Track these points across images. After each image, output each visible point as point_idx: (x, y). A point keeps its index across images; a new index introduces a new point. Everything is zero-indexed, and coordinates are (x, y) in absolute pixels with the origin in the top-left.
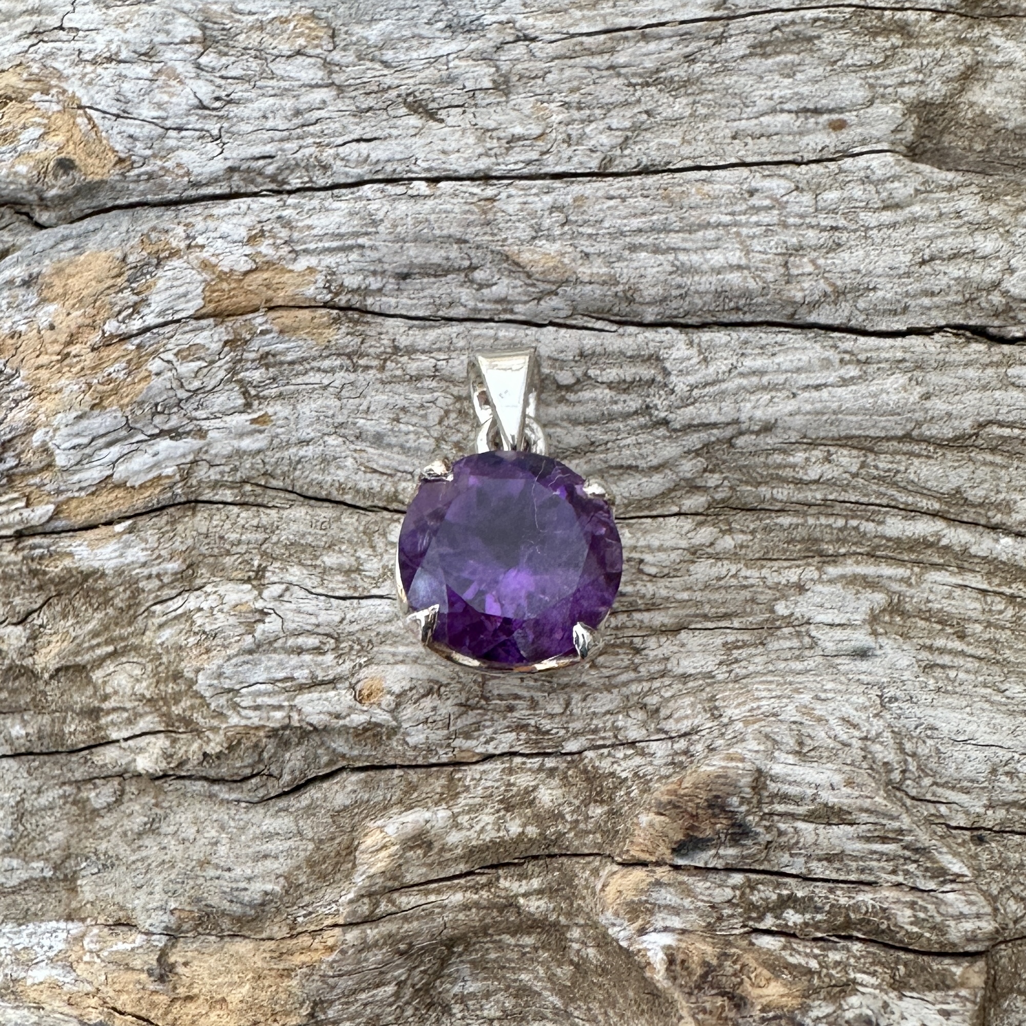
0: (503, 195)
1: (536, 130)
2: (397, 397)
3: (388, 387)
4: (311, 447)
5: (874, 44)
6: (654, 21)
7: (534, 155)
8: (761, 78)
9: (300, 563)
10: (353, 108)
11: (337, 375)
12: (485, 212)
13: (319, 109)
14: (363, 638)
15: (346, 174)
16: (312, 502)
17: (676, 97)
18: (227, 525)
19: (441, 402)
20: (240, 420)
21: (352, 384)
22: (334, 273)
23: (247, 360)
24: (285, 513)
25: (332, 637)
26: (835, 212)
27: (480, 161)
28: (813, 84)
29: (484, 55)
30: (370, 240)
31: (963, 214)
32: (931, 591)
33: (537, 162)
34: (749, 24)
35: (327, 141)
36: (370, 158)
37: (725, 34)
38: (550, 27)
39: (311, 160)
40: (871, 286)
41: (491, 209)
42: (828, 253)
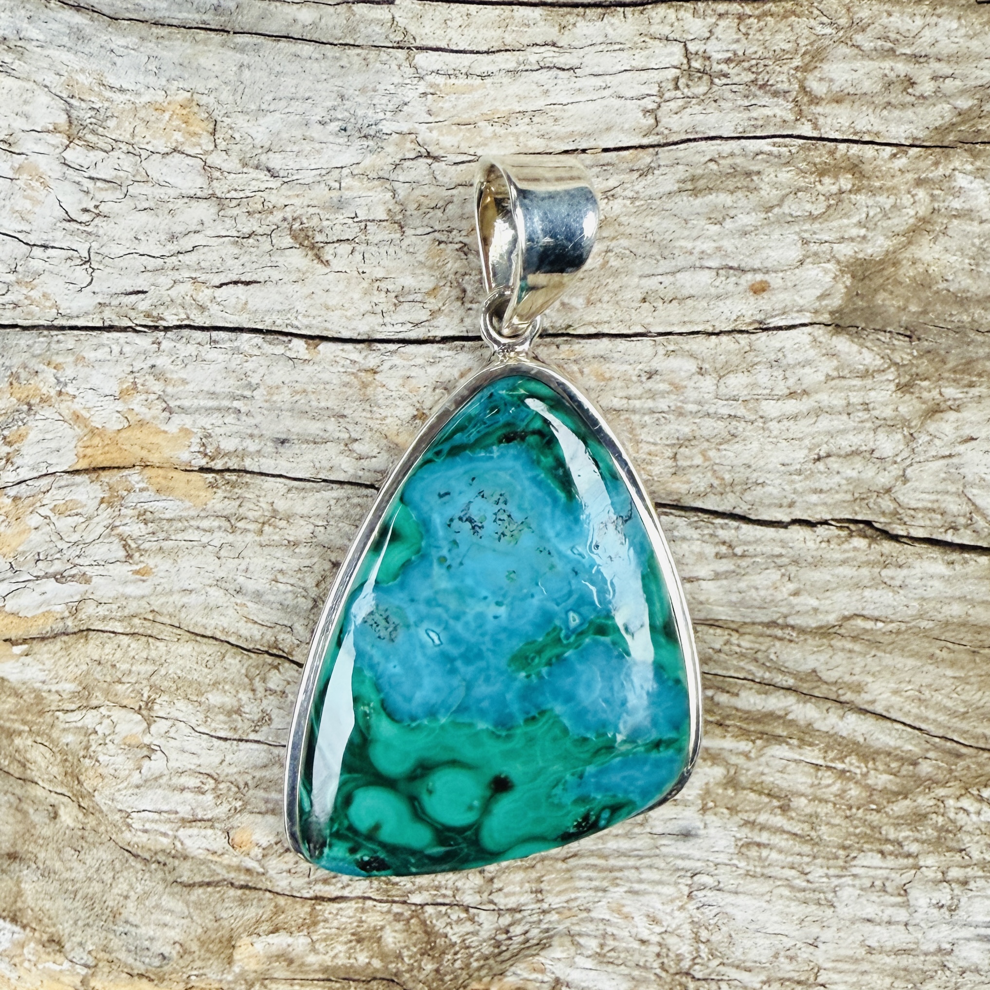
0: (387, 365)
1: (428, 283)
2: (275, 560)
3: (267, 550)
4: (193, 595)
6: (572, 146)
7: (424, 315)
8: (687, 222)
9: (186, 698)
11: (216, 534)
12: (365, 385)
13: (196, 232)
14: (240, 780)
15: (225, 320)
16: (198, 638)
18: (119, 654)
19: (317, 568)
20: (123, 570)
21: (230, 544)
22: (209, 436)
23: (125, 516)
24: (173, 647)
25: (213, 778)
26: (735, 399)
27: (364, 321)
28: (741, 236)
29: (381, 174)
30: (246, 405)
31: (871, 406)
32: (767, 765)
33: (427, 324)
34: (681, 154)
35: (203, 278)
36: (249, 306)
37: (652, 165)
38: (456, 145)
39: (187, 298)
40: (760, 481)
41: (371, 383)
42: (721, 444)
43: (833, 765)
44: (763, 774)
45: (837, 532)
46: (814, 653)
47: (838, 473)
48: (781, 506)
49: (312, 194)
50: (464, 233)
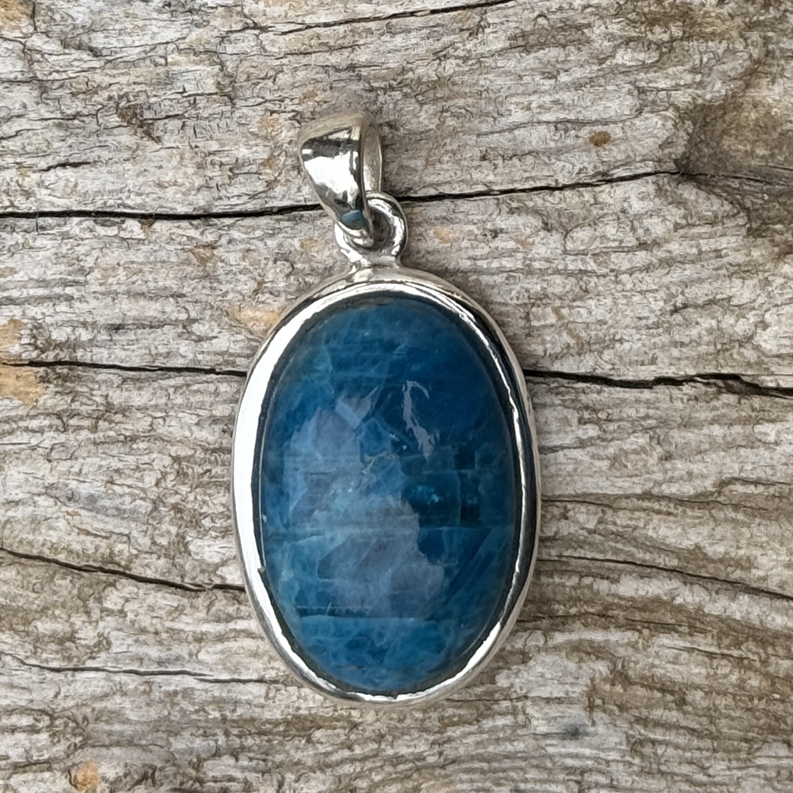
0: (224, 240)
1: (263, 154)
2: (111, 460)
3: (101, 448)
4: (21, 508)
5: (650, 36)
6: (401, 10)
7: (260, 186)
8: (520, 77)
9: (11, 629)
10: (59, 116)
11: (46, 435)
12: (203, 261)
13: (19, 116)
14: (77, 713)
15: (53, 204)
16: (23, 560)
17: (421, 104)
19: (156, 465)
21: (63, 445)
22: (40, 326)
25: (47, 714)
26: (584, 253)
27: (200, 196)
28: (576, 89)
29: (207, 46)
30: (79, 291)
31: (723, 252)
32: (657, 655)
33: (263, 195)
34: (511, 11)
35: (29, 161)
36: (79, 188)
37: (482, 23)
38: (283, 14)
39: (13, 184)
40: (618, 337)
41: (210, 258)
42: (574, 300)
43: (728, 652)
44: (653, 666)
45: (704, 388)
46: (695, 526)
47: (697, 323)
48: (643, 364)
49: (138, 71)
50: (296, 101)
